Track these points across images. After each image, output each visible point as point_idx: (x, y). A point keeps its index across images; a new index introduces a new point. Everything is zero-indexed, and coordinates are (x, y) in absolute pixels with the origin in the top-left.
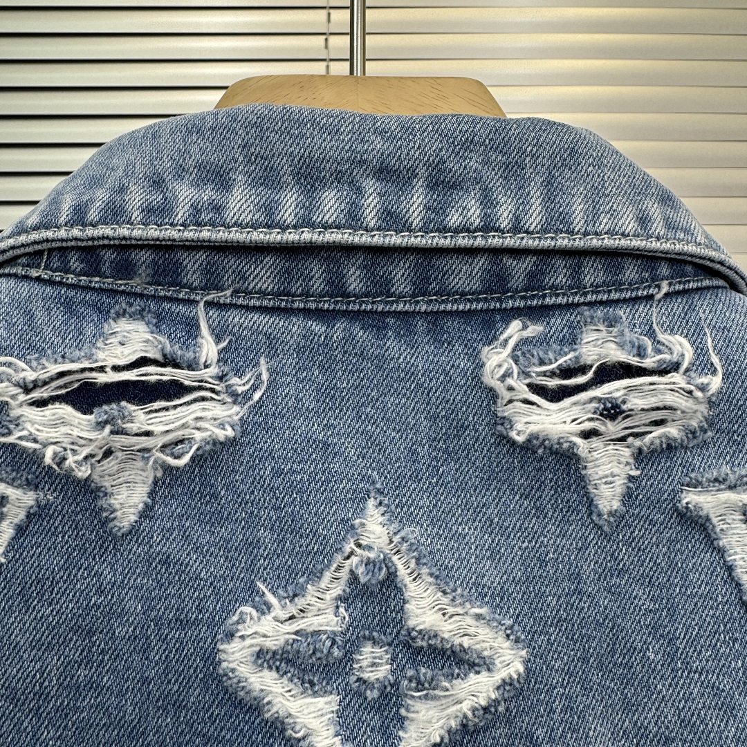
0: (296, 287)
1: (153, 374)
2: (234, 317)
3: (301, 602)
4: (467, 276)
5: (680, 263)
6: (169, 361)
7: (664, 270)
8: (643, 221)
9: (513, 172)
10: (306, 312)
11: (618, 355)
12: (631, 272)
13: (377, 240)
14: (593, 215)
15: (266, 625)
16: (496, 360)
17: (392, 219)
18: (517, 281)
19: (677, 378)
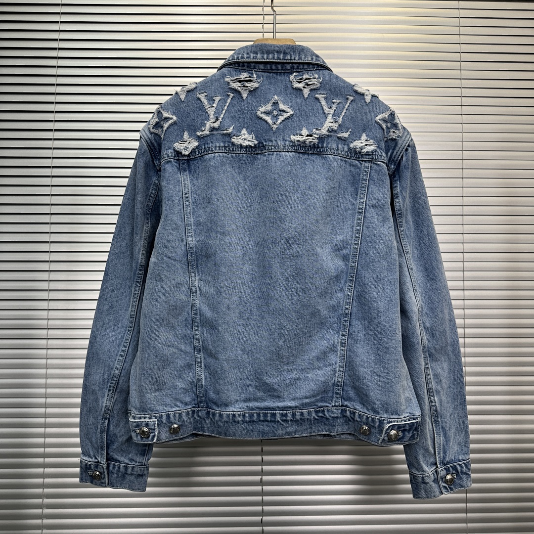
0: (266, 68)
1: (248, 79)
2: (258, 73)
3: (267, 106)
4: (288, 67)
5: (318, 65)
6: (250, 77)
7: (316, 66)
8: (312, 59)
9: (295, 52)
10: (267, 72)
11: (308, 77)
12: (311, 66)
13: (277, 61)
14: (305, 58)
15: (262, 109)
16: (292, 77)
17: (278, 58)
18: (295, 68)
19: (315, 80)
